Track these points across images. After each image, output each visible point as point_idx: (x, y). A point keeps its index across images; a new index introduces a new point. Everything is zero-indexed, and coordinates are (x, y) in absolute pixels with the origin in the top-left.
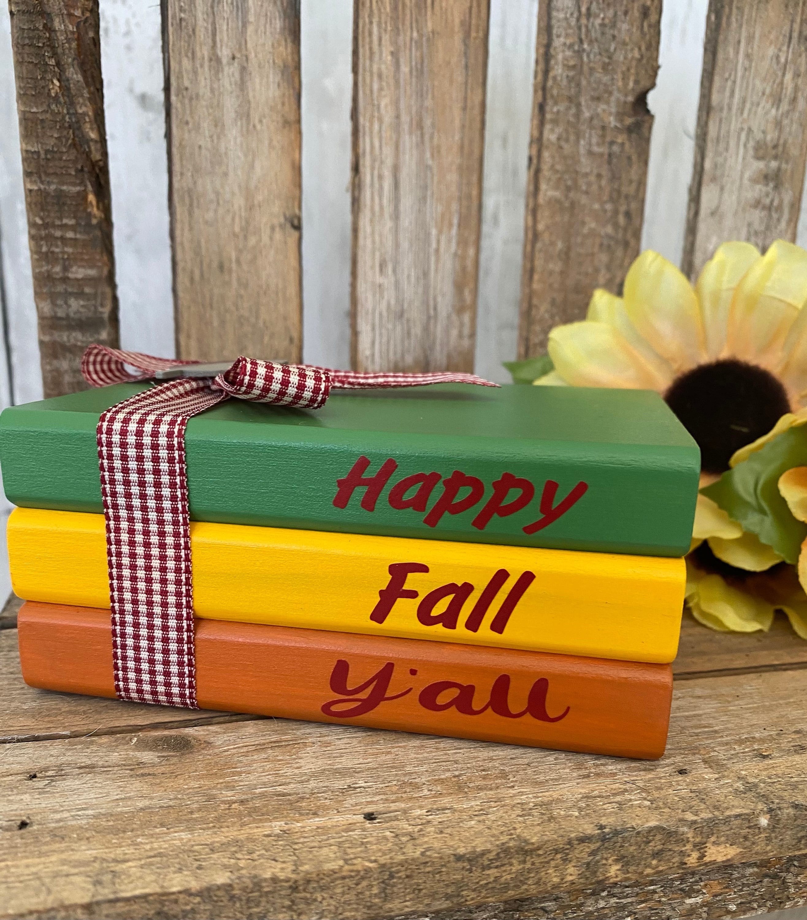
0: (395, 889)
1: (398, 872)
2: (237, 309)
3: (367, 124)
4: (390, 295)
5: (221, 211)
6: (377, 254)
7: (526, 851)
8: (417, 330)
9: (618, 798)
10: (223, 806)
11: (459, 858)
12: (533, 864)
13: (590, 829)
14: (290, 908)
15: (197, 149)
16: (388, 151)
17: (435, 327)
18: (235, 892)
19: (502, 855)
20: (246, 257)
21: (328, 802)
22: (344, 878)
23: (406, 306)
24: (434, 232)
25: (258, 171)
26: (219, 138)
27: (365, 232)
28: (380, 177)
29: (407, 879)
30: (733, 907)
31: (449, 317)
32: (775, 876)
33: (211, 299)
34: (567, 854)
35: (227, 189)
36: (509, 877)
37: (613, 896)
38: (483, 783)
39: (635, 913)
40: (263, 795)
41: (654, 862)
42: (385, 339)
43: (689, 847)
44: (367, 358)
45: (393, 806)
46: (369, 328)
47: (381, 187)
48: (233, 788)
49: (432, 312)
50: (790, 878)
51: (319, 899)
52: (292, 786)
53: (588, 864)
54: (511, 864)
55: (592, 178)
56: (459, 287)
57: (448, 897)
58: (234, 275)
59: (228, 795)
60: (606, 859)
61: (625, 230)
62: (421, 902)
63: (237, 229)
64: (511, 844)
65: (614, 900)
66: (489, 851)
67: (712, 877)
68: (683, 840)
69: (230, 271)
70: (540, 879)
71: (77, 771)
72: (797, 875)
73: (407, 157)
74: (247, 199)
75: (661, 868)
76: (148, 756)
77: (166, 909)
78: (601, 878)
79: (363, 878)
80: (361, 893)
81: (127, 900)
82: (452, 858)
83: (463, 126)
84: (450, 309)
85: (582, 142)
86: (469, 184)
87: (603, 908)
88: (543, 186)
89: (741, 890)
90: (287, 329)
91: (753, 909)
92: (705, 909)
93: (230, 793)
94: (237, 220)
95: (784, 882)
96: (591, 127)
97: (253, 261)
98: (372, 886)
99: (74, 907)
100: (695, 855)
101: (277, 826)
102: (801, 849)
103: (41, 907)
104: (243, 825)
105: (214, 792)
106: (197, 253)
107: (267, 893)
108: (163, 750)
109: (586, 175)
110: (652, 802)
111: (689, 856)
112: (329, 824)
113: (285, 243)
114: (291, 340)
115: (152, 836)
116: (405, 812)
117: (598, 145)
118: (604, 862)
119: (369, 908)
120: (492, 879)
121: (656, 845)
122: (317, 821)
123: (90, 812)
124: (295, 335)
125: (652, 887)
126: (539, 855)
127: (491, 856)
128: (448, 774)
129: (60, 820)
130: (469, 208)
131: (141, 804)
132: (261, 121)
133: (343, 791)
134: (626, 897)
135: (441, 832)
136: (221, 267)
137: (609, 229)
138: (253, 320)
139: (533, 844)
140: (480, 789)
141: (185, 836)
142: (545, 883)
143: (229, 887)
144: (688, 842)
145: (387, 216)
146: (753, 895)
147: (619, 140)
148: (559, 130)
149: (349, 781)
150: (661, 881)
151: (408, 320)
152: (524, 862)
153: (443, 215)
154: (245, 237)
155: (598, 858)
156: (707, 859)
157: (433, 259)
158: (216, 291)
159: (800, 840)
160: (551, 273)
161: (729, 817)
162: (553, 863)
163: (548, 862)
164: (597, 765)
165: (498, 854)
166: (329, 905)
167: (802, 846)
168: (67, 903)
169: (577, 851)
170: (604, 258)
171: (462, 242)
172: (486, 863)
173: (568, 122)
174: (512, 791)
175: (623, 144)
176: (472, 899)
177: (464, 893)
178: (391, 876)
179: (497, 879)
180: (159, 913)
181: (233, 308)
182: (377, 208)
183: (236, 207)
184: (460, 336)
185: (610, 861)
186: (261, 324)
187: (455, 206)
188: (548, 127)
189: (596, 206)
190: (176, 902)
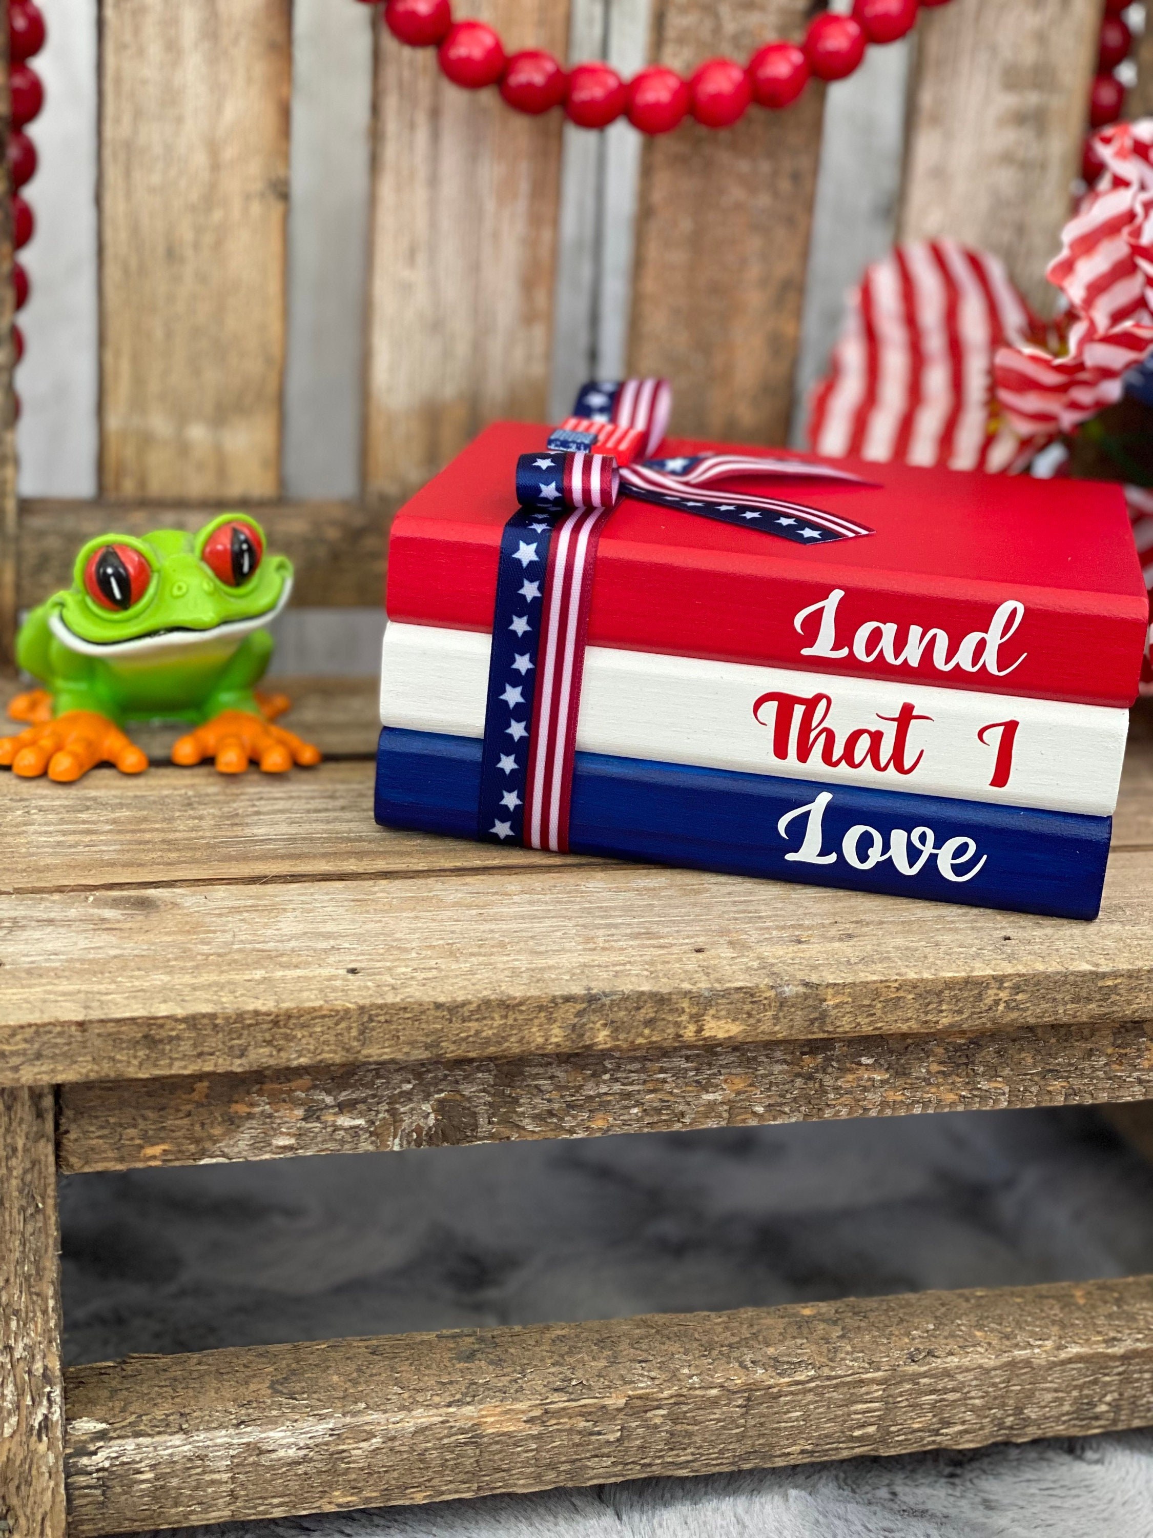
0: (374, 1033)
1: (377, 1015)
4: (421, 297)
6: (405, 236)
7: (508, 1006)
8: (462, 349)
9: (618, 968)
10: (199, 957)
11: (438, 1006)
12: (515, 1020)
13: (577, 989)
14: (269, 1043)
15: (140, 84)
18: (217, 1022)
19: (483, 1007)
20: (208, 239)
21: (310, 959)
22: (323, 1017)
23: (447, 312)
25: (229, 114)
26: (173, 68)
29: (385, 1025)
30: (760, 1109)
31: (512, 330)
32: (810, 1077)
34: (551, 1013)
35: (183, 140)
36: (490, 1032)
37: (617, 1080)
38: (476, 950)
39: (643, 1104)
40: (240, 951)
41: (647, 1031)
43: (684, 1018)
45: (378, 965)
46: (390, 345)
48: (208, 943)
50: (828, 1081)
51: (299, 1036)
52: (272, 944)
53: (574, 1026)
54: (493, 1019)
56: (528, 286)
57: (427, 1047)
58: (189, 266)
59: (205, 949)
60: (594, 1023)
62: (400, 1050)
64: (492, 997)
65: (617, 1087)
66: (470, 1003)
67: (733, 1071)
68: (677, 1009)
69: (183, 260)
70: (523, 1038)
71: (34, 924)
72: (837, 1079)
74: (211, 155)
75: (654, 1039)
76: (108, 913)
77: (153, 1032)
78: (588, 1043)
79: (342, 1019)
80: (340, 1034)
81: (118, 1021)
82: (432, 1006)
84: (515, 318)
87: (605, 1094)
89: (769, 1089)
91: (785, 1113)
92: (726, 1107)
93: (206, 947)
95: (821, 1085)
96: (738, 48)
98: (351, 1028)
99: (69, 1023)
100: (692, 1028)
101: (259, 974)
102: (814, 1033)
103: (39, 1022)
104: (222, 972)
105: (189, 946)
106: (136, 232)
107: (250, 1025)
108: (125, 908)
110: (651, 973)
111: (685, 1028)
112: (311, 974)
113: (266, 218)
115: (132, 977)
116: (390, 969)
118: (591, 1025)
119: (348, 1050)
120: (472, 1033)
121: (648, 1012)
122: (299, 972)
123: (62, 957)
125: (662, 1076)
126: (521, 1012)
127: (473, 1007)
128: (441, 942)
129: (32, 962)
131: (113, 952)
133: (325, 951)
134: (632, 1084)
135: (424, 985)
136: (170, 254)
137: (766, 201)
138: (214, 332)
139: (515, 998)
140: (472, 954)
141: (166, 978)
142: (529, 1043)
143: (213, 1016)
144: (683, 1012)
145: (419, 179)
146: (783, 1096)
149: (332, 943)
150: (672, 1069)
152: (506, 1017)
154: (208, 210)
155: (584, 1020)
156: (706, 1034)
157: (489, 245)
158: (161, 289)
159: (812, 1022)
160: (671, 267)
161: (730, 989)
162: (536, 1022)
163: (531, 1020)
164: (608, 941)
165: (479, 1006)
166: (308, 1044)
167: (816, 1030)
168: (62, 1019)
169: (561, 1011)
170: (756, 244)
171: (535, 221)
172: (467, 1014)
173: (703, 42)
174: (505, 958)
176: (452, 1052)
177: (443, 1044)
178: (371, 1020)
179: (477, 1033)
180: (146, 1037)
181: (186, 314)
183: (194, 166)
184: (529, 357)
185: (598, 1025)
189: (745, 166)
190: (161, 1026)
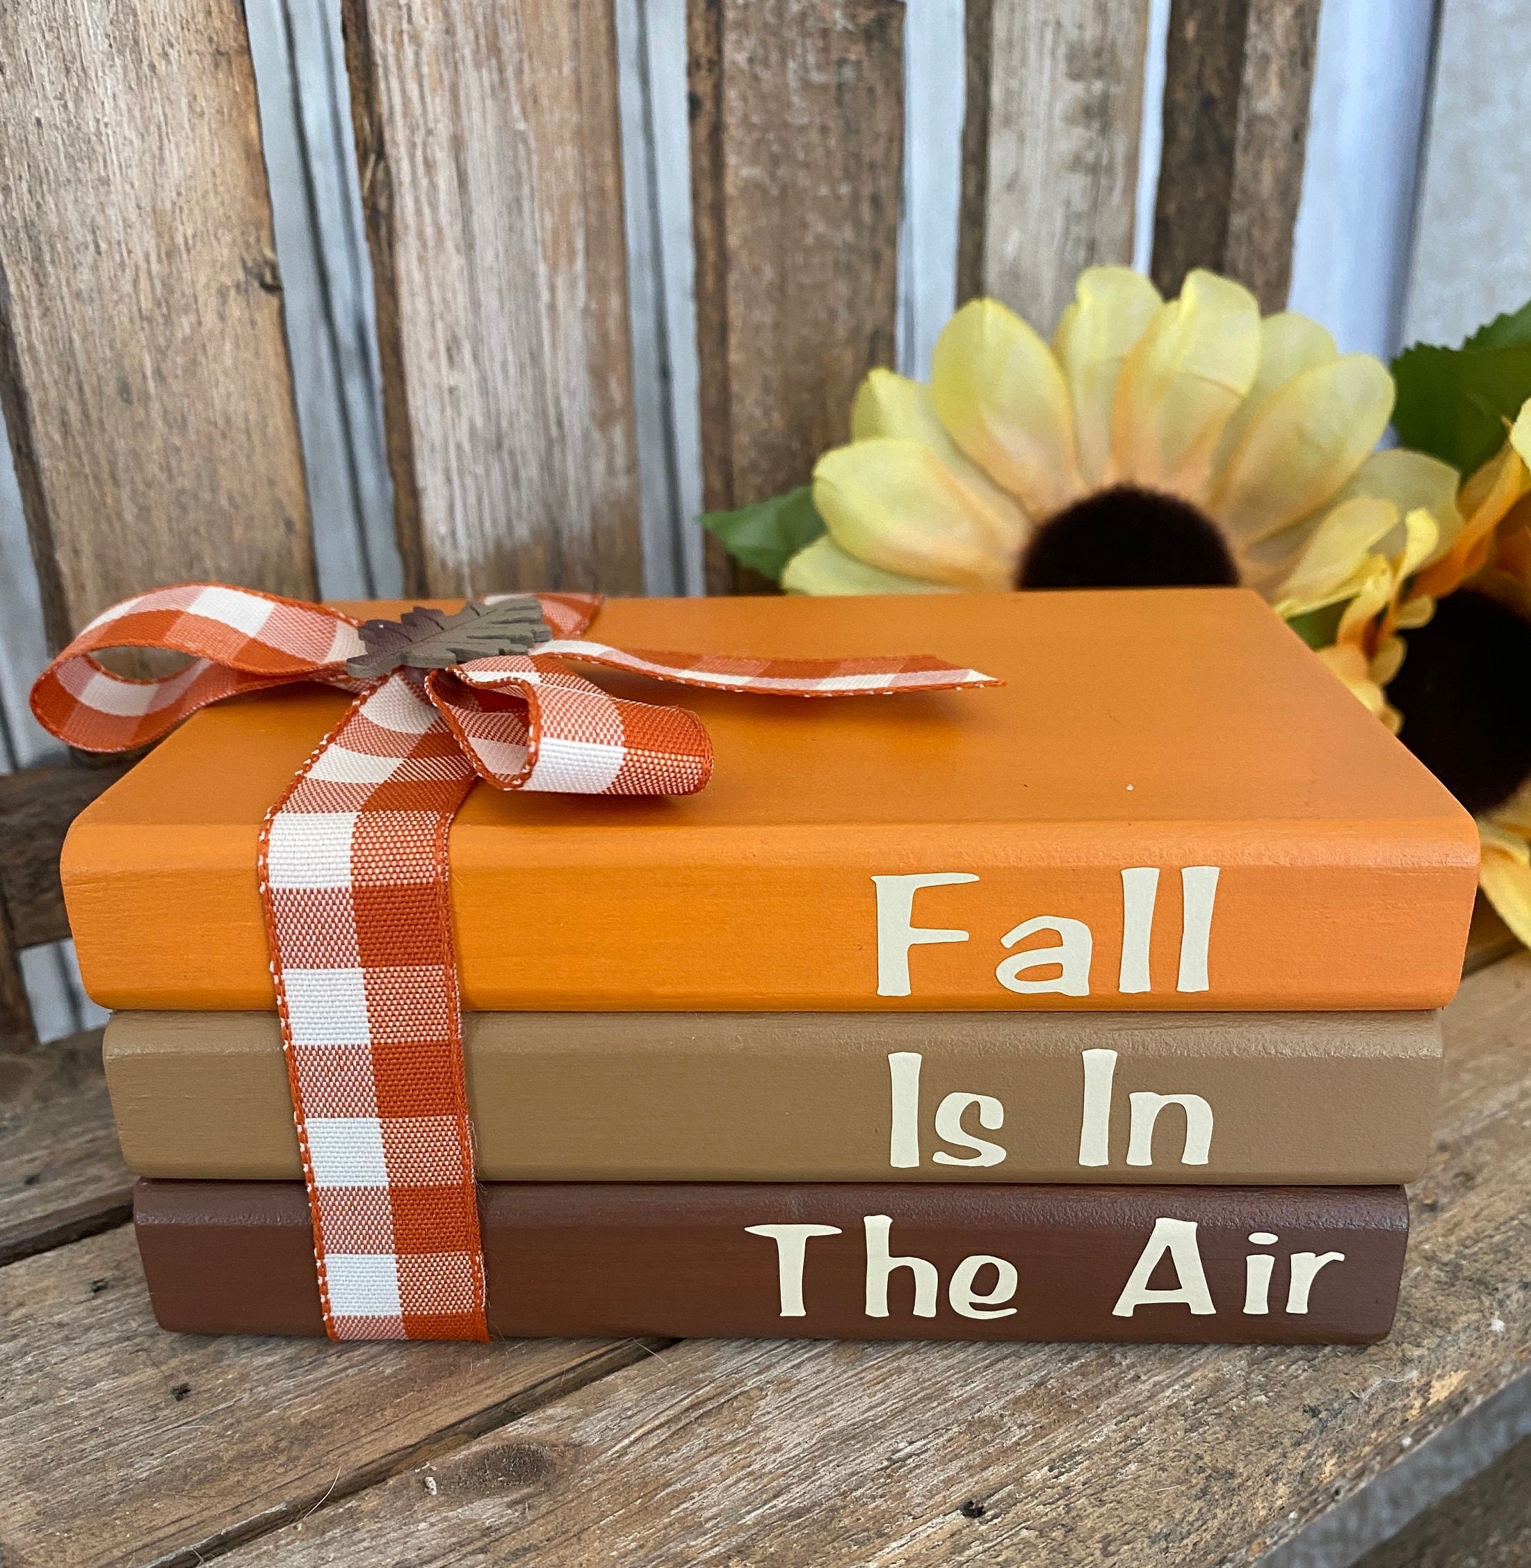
2: (171, 478)
3: (391, 49)
4: (473, 408)
5: (107, 267)
6: (440, 325)
8: (531, 471)
15: (31, 127)
16: (438, 106)
17: (564, 459)
20: (175, 363)
23: (504, 424)
24: (542, 269)
25: (175, 171)
26: (78, 100)
27: (411, 281)
28: (429, 165)
31: (586, 436)
33: (113, 464)
35: (111, 212)
42: (472, 499)
44: (442, 539)
46: (439, 478)
47: (433, 186)
49: (554, 431)
55: (814, 136)
56: (598, 375)
58: (155, 406)
61: (874, 230)
63: (146, 304)
69: (146, 398)
73: (476, 116)
74: (159, 235)
83: (576, 44)
84: (587, 421)
85: (792, 65)
86: (597, 165)
88: (732, 160)
90: (278, 504)
94: (144, 283)
96: (805, 33)
97: (192, 367)
106: (69, 366)
109: (802, 129)
113: (253, 323)
114: (289, 525)
117: (819, 68)
124: (295, 514)
130: (601, 214)
132: (166, 55)
136: (124, 390)
137: (848, 233)
138: (206, 496)
145: (449, 244)
147: (853, 57)
148: (750, 42)
151: (512, 454)
153: (555, 233)
154: (168, 320)
157: (545, 324)
158: (120, 445)
160: (758, 328)
170: (842, 288)
171: (597, 285)
173: (766, 25)
175: (858, 63)
181: (163, 477)
182: (429, 231)
183: (139, 254)
184: (611, 470)
186: (224, 502)
187: (576, 214)
188: (730, 37)
189: (824, 191)
